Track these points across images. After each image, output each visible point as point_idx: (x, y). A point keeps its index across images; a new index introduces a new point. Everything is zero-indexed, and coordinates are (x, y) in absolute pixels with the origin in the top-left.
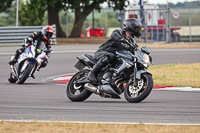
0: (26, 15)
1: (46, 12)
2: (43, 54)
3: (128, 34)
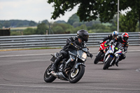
0: (124, 25)
1: (138, 22)
2: (120, 51)
3: (79, 40)
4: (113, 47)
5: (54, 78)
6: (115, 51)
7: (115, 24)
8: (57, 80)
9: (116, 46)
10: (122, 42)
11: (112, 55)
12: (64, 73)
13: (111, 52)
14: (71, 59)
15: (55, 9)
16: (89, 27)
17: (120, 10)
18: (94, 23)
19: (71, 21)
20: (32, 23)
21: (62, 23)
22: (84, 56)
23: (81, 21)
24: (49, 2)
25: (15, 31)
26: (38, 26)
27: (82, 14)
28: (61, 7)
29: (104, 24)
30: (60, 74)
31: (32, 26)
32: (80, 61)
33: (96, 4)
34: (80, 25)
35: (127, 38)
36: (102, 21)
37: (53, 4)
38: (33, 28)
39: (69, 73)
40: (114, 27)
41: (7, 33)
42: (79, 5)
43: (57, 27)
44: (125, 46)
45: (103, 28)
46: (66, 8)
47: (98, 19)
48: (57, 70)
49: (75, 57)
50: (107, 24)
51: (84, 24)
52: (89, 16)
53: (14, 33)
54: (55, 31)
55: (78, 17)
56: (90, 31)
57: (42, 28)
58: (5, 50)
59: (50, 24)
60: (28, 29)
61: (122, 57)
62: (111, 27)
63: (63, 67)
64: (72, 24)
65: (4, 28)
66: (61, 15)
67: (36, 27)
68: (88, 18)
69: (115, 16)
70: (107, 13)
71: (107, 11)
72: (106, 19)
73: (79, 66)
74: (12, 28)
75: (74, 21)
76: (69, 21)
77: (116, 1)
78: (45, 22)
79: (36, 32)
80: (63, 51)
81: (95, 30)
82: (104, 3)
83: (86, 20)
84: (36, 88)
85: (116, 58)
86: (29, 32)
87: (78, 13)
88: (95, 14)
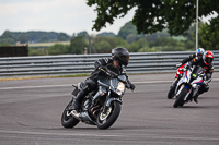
0: (207, 39)
2: (199, 79)
3: (115, 63)
4: (189, 73)
5: (76, 121)
6: (192, 79)
7: (191, 38)
8: (81, 124)
9: (194, 72)
10: (203, 65)
11: (188, 86)
12: (90, 114)
13: (185, 80)
14: (101, 92)
15: (99, 14)
16: (152, 42)
17: (200, 16)
18: (159, 36)
19: (123, 33)
20: (63, 36)
21: (109, 37)
22: (121, 87)
23: (139, 33)
24: (90, 4)
25: (36, 48)
26: (72, 41)
27: (141, 23)
28: (108, 12)
29: (174, 38)
30: (85, 114)
31: (62, 40)
32: (114, 95)
33: (162, 6)
34: (137, 39)
35: (212, 59)
36: (172, 33)
37: (95, 6)
38: (64, 43)
39: (97, 114)
40: (191, 43)
41: (24, 51)
42: (136, 8)
43: (102, 42)
44: (209, 71)
45: (174, 44)
46: (116, 12)
47: (165, 31)
48: (79, 109)
49: (107, 89)
50: (180, 38)
51: (144, 37)
52: (152, 25)
53: (34, 51)
54: (99, 48)
55: (135, 27)
56: (153, 49)
57: (78, 44)
58: (21, 78)
59: (90, 38)
60: (56, 46)
61: (203, 88)
62: (186, 42)
63: (89, 104)
64: (125, 38)
65: (18, 44)
66: (107, 24)
67: (68, 43)
68: (150, 28)
69: (192, 25)
70: (180, 20)
71: (180, 17)
72: (178, 30)
73: (112, 102)
74: (31, 45)
75: (127, 34)
76: (120, 33)
77: (194, 2)
78: (83, 35)
79: (69, 50)
80: (90, 81)
81: (160, 47)
82: (174, 5)
83: (146, 32)
84: (68, 137)
85: (193, 89)
86: (58, 50)
87: (134, 21)
88: (162, 22)
